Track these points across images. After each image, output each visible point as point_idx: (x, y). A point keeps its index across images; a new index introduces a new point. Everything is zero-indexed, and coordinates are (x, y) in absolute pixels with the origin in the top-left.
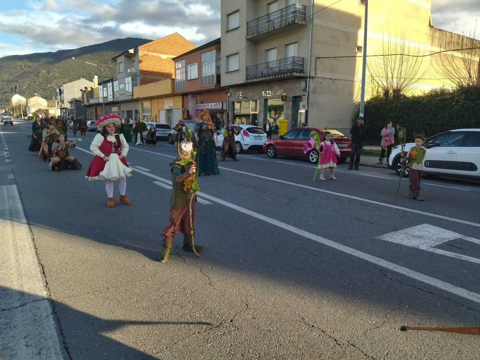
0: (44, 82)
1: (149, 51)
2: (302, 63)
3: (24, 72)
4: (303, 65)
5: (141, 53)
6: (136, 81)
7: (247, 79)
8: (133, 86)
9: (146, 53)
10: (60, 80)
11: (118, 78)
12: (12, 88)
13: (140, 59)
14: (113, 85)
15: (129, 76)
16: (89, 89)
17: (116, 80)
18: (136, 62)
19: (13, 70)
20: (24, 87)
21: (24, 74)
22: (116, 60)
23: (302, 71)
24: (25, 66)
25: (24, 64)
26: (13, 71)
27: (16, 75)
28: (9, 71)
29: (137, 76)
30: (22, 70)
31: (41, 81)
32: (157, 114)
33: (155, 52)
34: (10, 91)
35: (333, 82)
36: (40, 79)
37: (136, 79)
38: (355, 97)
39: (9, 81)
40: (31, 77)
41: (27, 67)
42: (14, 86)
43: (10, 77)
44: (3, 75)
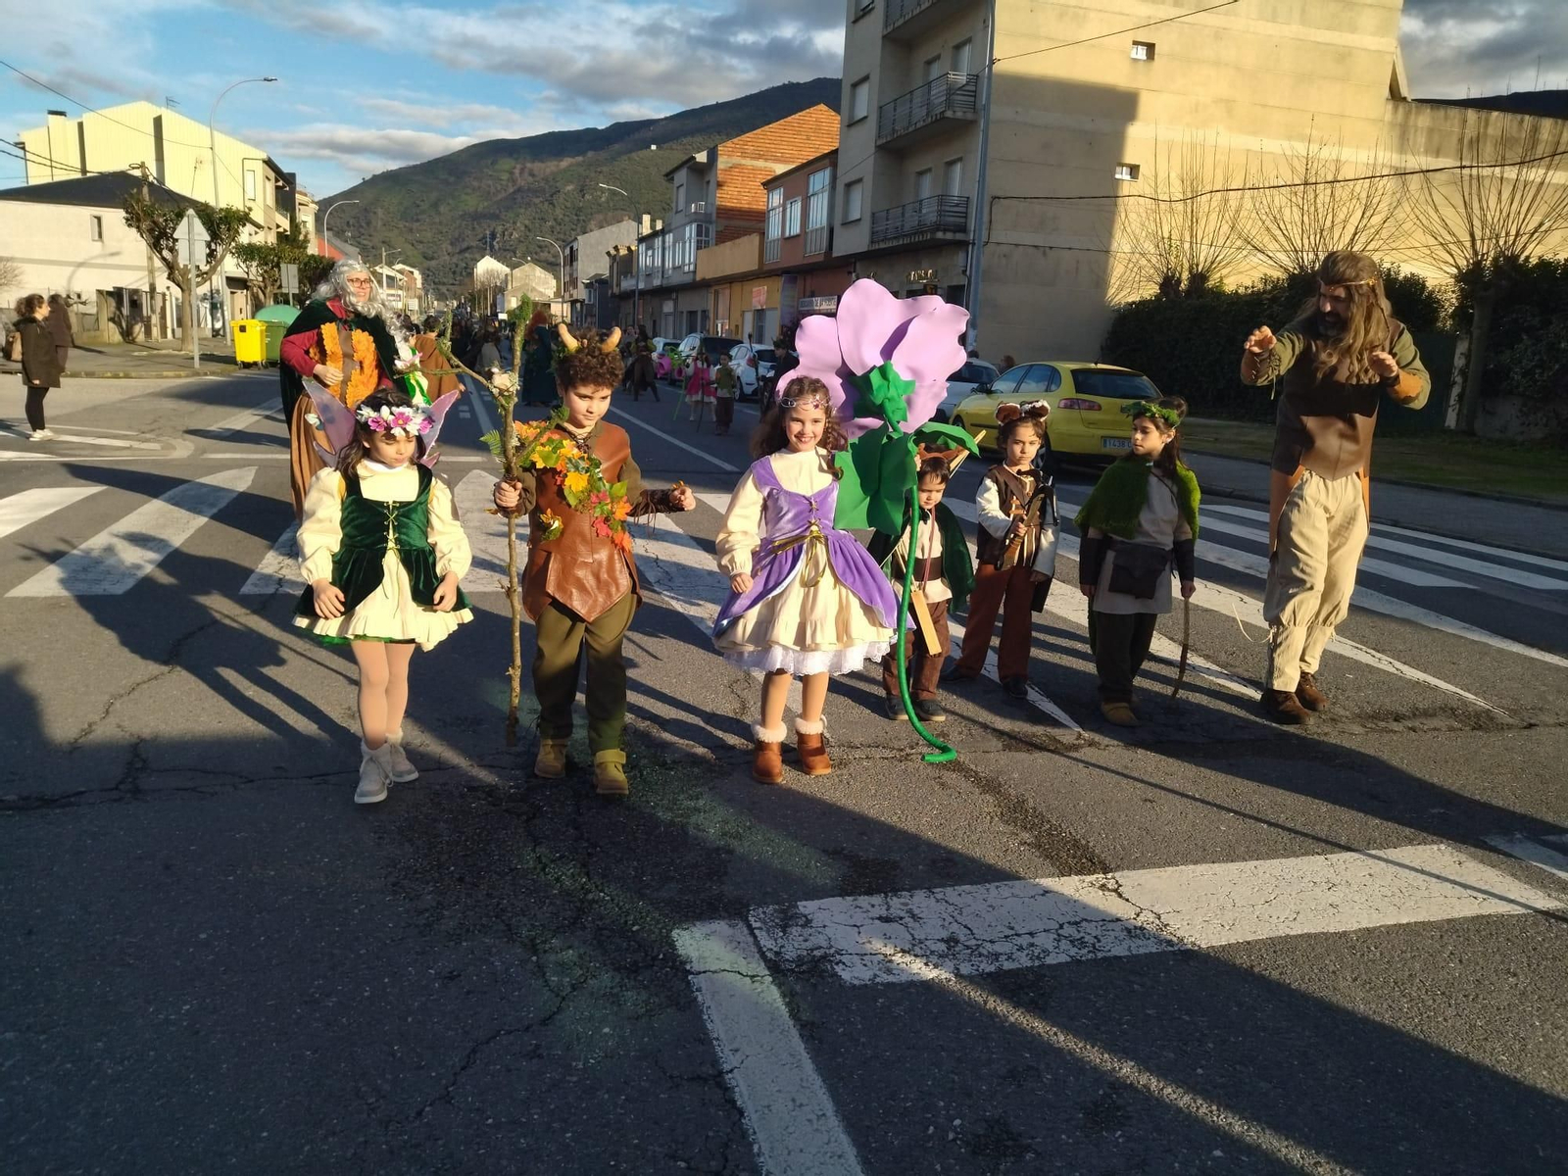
0: (567, 219)
1: (744, 155)
2: (964, 210)
3: (519, 190)
4: (966, 215)
5: (722, 163)
6: (707, 235)
7: (872, 242)
8: (698, 248)
9: (736, 160)
10: (610, 214)
11: (673, 227)
12: (485, 237)
13: (721, 177)
14: (664, 242)
15: (691, 222)
16: (623, 252)
17: (670, 232)
18: (713, 185)
19: (490, 182)
20: (516, 235)
21: (518, 196)
22: (672, 179)
23: (963, 229)
24: (522, 171)
25: (518, 166)
26: (489, 186)
27: (495, 199)
28: (479, 188)
29: (711, 222)
30: (514, 181)
31: (561, 216)
32: (740, 324)
33: (759, 157)
34: (477, 247)
35: (1044, 254)
36: (558, 211)
37: (707, 230)
38: (1111, 291)
39: (477, 217)
40: (535, 204)
41: (526, 174)
42: (488, 232)
43: (481, 206)
44: (464, 197)
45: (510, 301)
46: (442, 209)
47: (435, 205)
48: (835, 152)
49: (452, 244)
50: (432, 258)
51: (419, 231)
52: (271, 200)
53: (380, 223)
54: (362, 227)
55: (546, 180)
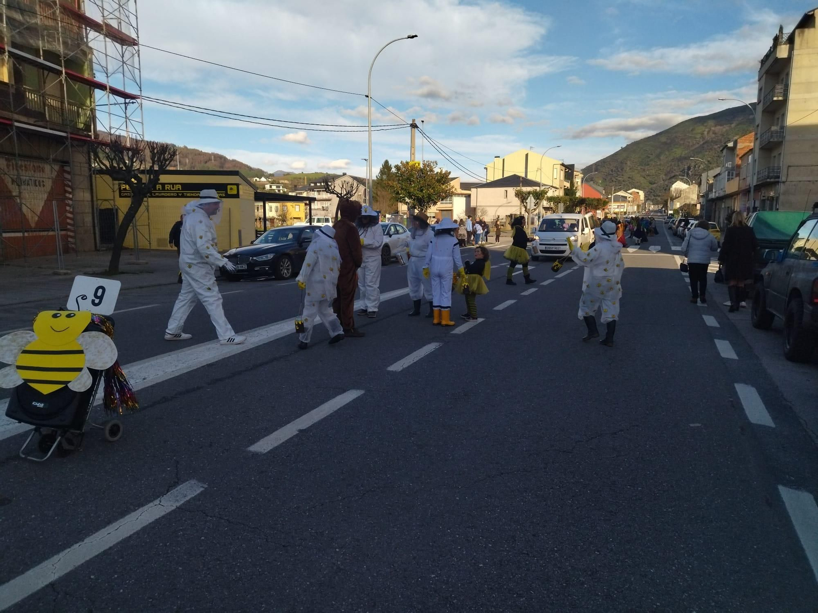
3: (706, 142)
4: (779, 173)
5: (740, 146)
6: (732, 176)
8: (728, 181)
9: (746, 144)
11: (722, 172)
12: (684, 170)
13: (738, 152)
14: (719, 178)
15: (726, 171)
16: (711, 182)
18: (736, 155)
19: (690, 140)
20: (702, 167)
21: (705, 146)
23: (778, 177)
24: (709, 132)
25: (707, 130)
26: (689, 142)
27: (692, 148)
28: (683, 144)
29: (734, 170)
30: (704, 138)
34: (679, 175)
35: (814, 183)
37: (733, 173)
39: (681, 159)
40: (715, 149)
41: (711, 133)
42: (686, 167)
43: (684, 153)
44: (675, 150)
45: (676, 205)
46: (662, 158)
47: (658, 156)
48: (752, 149)
49: (666, 175)
50: (654, 183)
51: (648, 170)
52: (562, 177)
53: (628, 168)
54: (619, 171)
55: (723, 135)
